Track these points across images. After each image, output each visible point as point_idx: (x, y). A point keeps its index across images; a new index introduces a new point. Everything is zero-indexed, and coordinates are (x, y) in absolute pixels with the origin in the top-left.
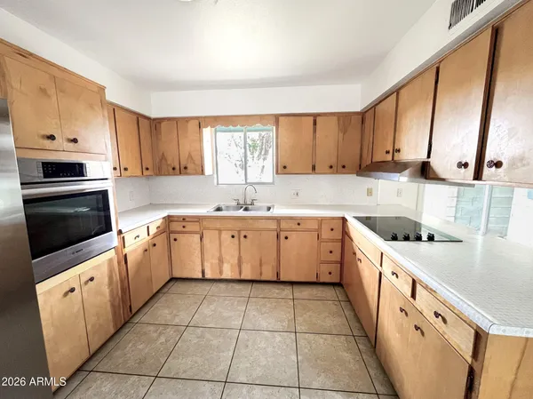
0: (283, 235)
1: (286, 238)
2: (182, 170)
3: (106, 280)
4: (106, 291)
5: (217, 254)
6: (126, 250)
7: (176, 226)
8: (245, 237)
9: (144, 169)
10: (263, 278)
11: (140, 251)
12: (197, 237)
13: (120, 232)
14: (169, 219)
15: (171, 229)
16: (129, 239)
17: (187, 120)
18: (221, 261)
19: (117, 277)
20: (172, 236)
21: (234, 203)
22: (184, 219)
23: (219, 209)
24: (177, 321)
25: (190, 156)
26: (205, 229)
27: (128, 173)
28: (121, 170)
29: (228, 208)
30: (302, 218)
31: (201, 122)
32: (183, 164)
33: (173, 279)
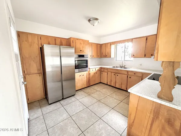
0: (129, 76)
1: (130, 77)
2: (106, 56)
3: (86, 76)
4: (86, 79)
5: (110, 79)
6: (90, 72)
7: (102, 70)
8: (117, 75)
9: (98, 56)
10: (122, 88)
11: (93, 73)
12: (106, 73)
13: (89, 68)
14: (101, 68)
15: (101, 70)
16: (91, 70)
17: (108, 43)
18: (111, 81)
19: (88, 77)
20: (102, 72)
21: (119, 66)
22: (104, 68)
23: (114, 67)
24: (97, 89)
25: (108, 53)
26: (108, 71)
27: (94, 57)
28: (92, 56)
29: (117, 67)
30: (136, 72)
31: (111, 44)
32: (106, 55)
33: (101, 83)
